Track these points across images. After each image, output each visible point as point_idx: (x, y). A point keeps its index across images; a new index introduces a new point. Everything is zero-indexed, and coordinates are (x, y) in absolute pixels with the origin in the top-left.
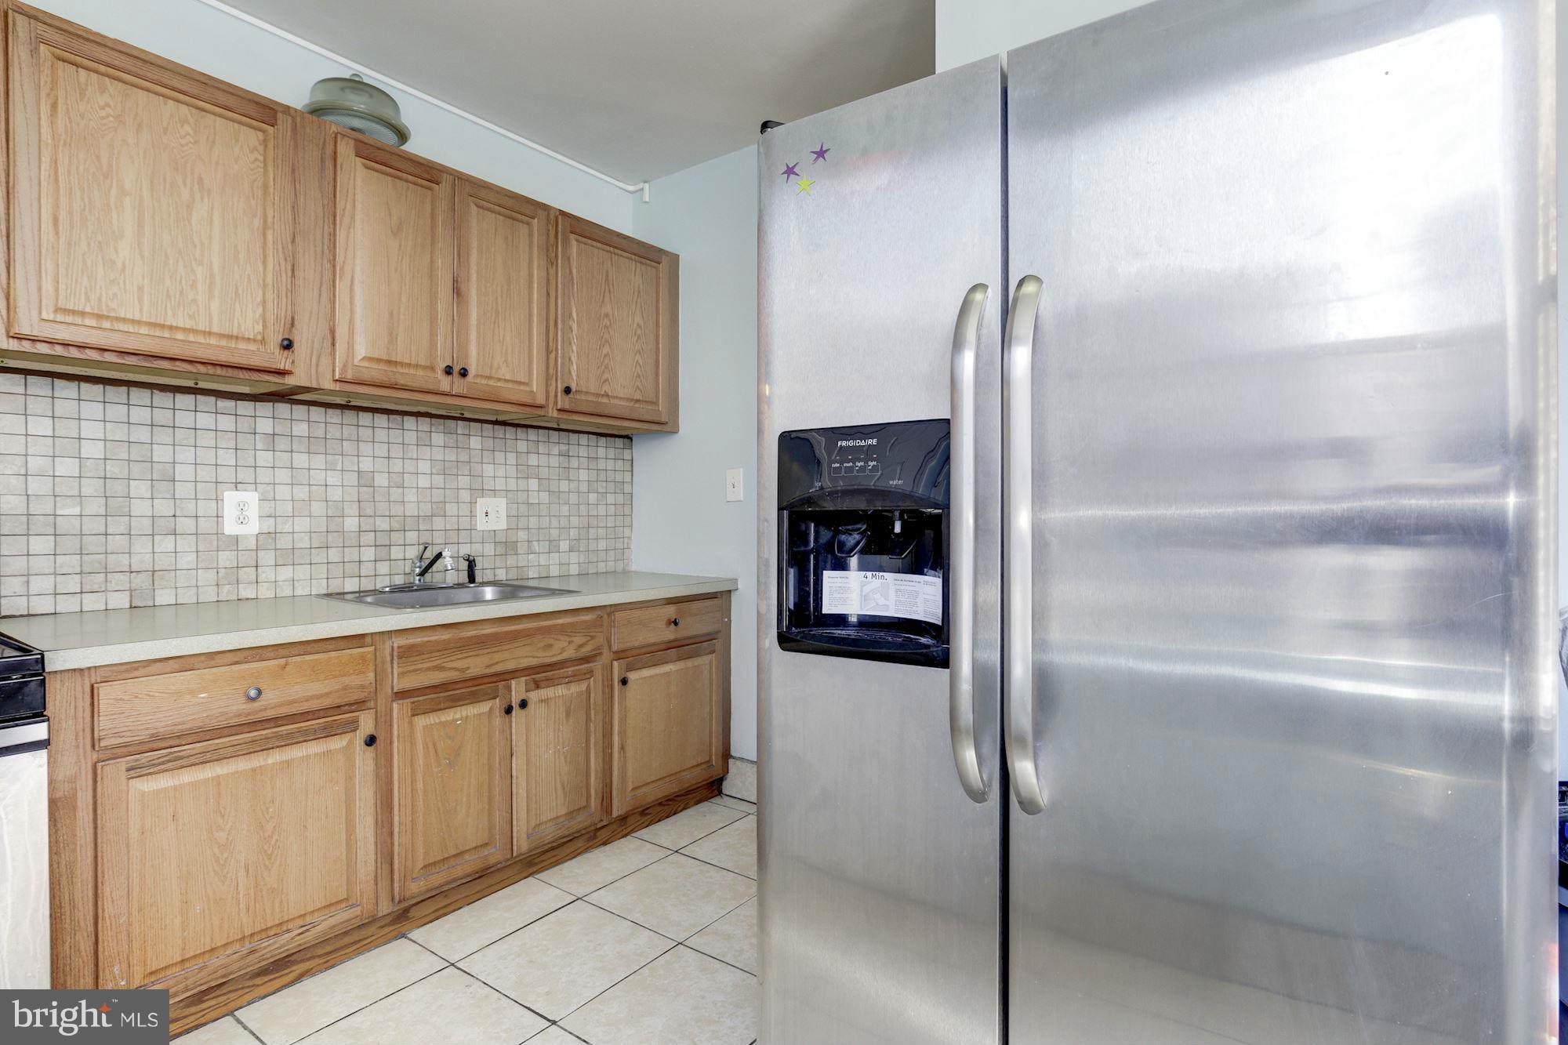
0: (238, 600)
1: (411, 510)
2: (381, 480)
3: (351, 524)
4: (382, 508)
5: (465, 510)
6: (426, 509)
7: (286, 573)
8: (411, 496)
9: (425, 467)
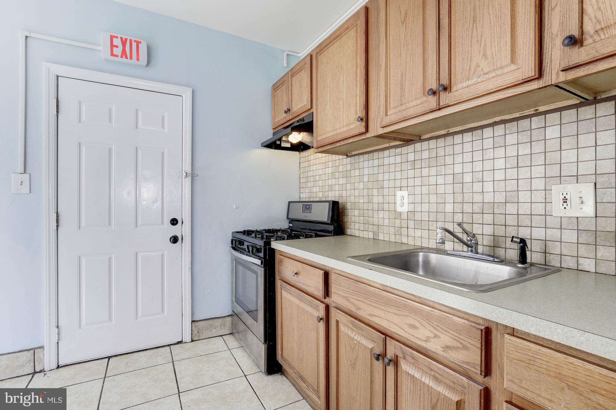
0: (401, 243)
1: (488, 198)
2: (468, 178)
3: (449, 208)
4: (467, 197)
5: (539, 197)
6: (500, 198)
7: (418, 233)
8: (489, 187)
9: (500, 163)
